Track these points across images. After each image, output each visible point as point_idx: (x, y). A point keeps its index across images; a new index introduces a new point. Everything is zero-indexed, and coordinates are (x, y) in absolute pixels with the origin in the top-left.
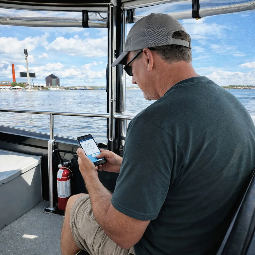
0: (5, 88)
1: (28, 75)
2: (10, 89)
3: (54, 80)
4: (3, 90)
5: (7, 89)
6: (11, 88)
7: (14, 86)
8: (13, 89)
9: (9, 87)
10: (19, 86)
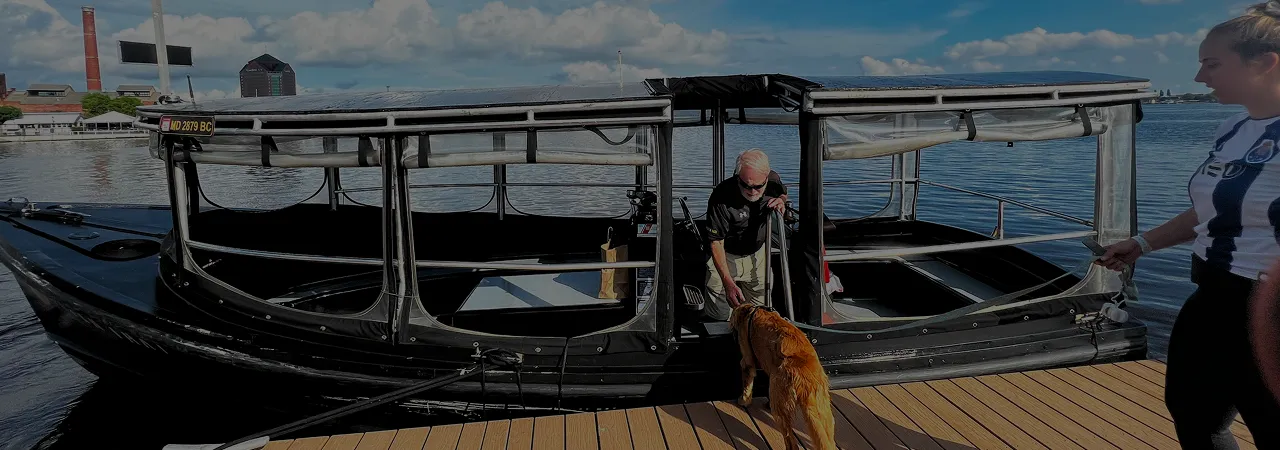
0: (46, 126)
1: (162, 55)
2: (75, 128)
3: (276, 76)
4: (37, 134)
5: (57, 130)
6: (81, 120)
7: (94, 113)
8: (91, 126)
9: (71, 118)
10: (118, 108)
